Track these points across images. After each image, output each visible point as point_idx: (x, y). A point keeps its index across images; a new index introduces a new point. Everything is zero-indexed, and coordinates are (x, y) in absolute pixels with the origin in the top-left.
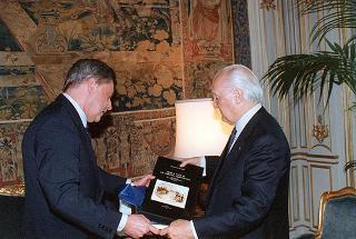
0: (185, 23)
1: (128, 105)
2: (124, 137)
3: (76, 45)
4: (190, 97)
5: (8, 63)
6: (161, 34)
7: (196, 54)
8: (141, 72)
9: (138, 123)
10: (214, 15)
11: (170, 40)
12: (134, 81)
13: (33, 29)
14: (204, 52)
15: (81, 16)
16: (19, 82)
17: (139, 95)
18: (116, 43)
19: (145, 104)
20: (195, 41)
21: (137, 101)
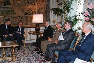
0: (37, 2)
2: (26, 19)
3: (19, 5)
4: (37, 14)
6: (33, 3)
9: (28, 17)
11: (35, 4)
13: (13, 2)
16: (11, 10)
20: (39, 5)
21: (28, 14)
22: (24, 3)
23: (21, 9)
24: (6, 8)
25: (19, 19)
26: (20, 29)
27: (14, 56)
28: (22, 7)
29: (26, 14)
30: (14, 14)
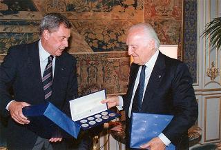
1: (104, 48)
2: (100, 68)
3: (71, 8)
7: (154, 15)
8: (113, 26)
9: (110, 59)
11: (135, 5)
12: (109, 32)
14: (160, 13)
17: (112, 41)
18: (98, 7)
19: (116, 48)
20: (154, 6)
21: (109, 47)
23: (79, 27)
24: (13, 23)
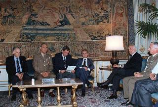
0: (113, 17)
1: (96, 39)
2: (95, 47)
3: (83, 24)
5: (68, 28)
6: (106, 21)
7: (115, 26)
8: (100, 30)
9: (98, 43)
10: (121, 15)
11: (108, 22)
12: (98, 33)
13: (74, 20)
14: (118, 25)
15: (85, 17)
16: (70, 32)
17: (99, 36)
18: (93, 23)
20: (115, 22)
21: (98, 38)
22: (91, 20)
23: (86, 31)
24: (62, 30)
25: (84, 47)
26: (85, 62)
27: (74, 103)
28: (88, 28)
29: (95, 38)
30: (75, 38)
